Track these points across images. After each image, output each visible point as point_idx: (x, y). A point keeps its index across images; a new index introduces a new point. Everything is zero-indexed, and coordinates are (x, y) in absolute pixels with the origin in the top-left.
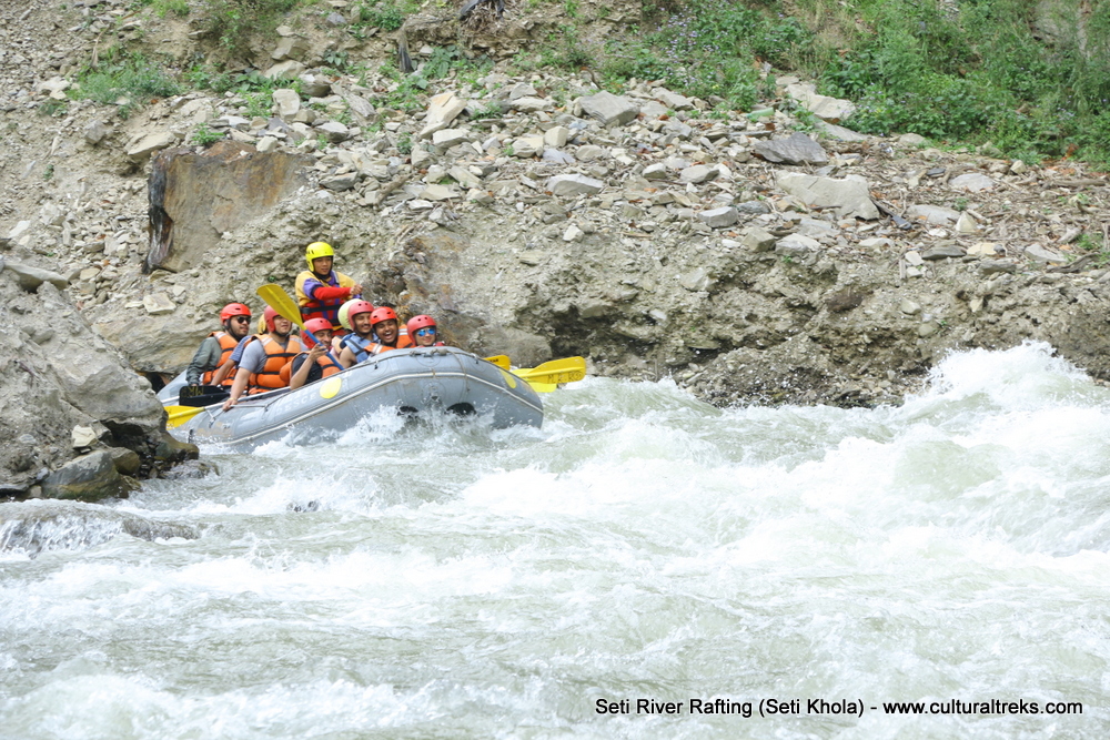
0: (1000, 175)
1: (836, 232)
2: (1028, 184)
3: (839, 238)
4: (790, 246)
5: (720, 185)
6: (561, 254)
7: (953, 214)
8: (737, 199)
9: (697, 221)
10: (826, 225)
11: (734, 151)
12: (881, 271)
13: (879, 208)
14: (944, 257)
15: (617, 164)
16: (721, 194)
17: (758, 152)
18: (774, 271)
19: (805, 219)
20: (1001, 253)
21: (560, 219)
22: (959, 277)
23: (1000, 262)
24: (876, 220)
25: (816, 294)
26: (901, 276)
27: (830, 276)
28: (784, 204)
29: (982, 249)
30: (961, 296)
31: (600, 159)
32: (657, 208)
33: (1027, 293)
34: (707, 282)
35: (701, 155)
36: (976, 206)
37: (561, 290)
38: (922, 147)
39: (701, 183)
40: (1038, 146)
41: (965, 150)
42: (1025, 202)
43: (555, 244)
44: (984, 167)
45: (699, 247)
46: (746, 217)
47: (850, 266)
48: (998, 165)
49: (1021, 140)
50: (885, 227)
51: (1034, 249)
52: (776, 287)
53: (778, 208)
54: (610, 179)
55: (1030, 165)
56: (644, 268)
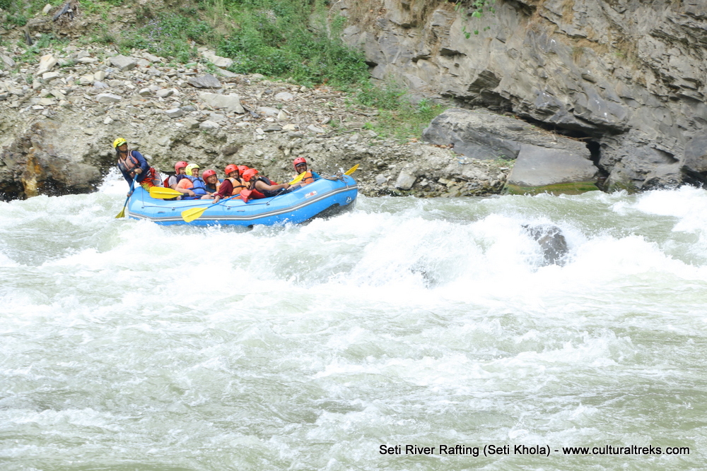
0: (296, 93)
1: (226, 119)
2: (307, 97)
3: (228, 122)
4: (206, 126)
5: (174, 98)
6: (103, 130)
7: (276, 111)
8: (182, 105)
9: (164, 115)
10: (221, 116)
11: (180, 82)
12: (246, 137)
13: (244, 109)
14: (273, 131)
15: (128, 88)
16: (174, 102)
17: (191, 83)
18: (199, 137)
19: (212, 114)
20: (297, 129)
21: (102, 114)
22: (280, 140)
23: (297, 133)
24: (243, 113)
25: (218, 147)
26: (255, 139)
27: (224, 139)
28: (203, 107)
29: (289, 127)
30: (280, 148)
31: (120, 86)
32: (147, 109)
33: (308, 147)
34: (170, 142)
35: (165, 84)
36: (286, 107)
37: (103, 146)
38: (262, 80)
39: (166, 97)
40: (312, 79)
41: (280, 81)
42: (307, 105)
43: (100, 125)
44: (289, 89)
45: (166, 126)
46: (186, 112)
47: (232, 135)
48: (295, 88)
49: (305, 76)
50: (247, 116)
51: (311, 127)
52: (201, 144)
53: (200, 109)
54: (124, 95)
55: (309, 88)
56: (141, 136)
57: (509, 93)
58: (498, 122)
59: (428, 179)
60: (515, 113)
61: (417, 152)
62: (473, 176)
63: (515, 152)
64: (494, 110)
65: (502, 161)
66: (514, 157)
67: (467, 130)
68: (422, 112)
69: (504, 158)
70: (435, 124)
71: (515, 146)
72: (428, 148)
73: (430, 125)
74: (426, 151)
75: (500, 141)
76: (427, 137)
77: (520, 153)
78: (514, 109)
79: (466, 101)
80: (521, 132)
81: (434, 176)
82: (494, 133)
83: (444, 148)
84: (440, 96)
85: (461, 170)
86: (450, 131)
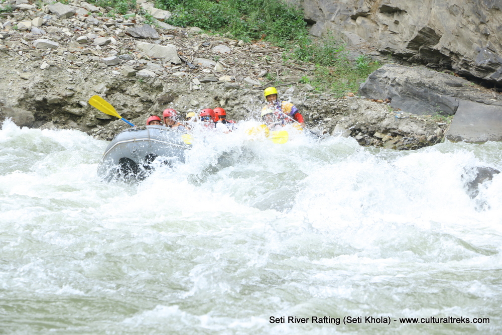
0: (233, 46)
1: (162, 69)
2: (245, 51)
3: (164, 72)
4: (142, 74)
5: (112, 47)
6: (39, 75)
7: (213, 63)
8: (119, 53)
9: (101, 62)
10: (158, 66)
11: (118, 32)
12: (182, 87)
13: (181, 59)
14: (209, 81)
15: (65, 35)
16: (112, 51)
17: (128, 32)
18: (135, 85)
19: (149, 63)
20: (233, 80)
21: (39, 59)
22: (216, 90)
23: (233, 84)
24: (180, 64)
25: (154, 96)
26: (191, 89)
27: (160, 88)
28: (140, 56)
29: (225, 78)
30: (217, 99)
31: (57, 33)
32: (83, 56)
33: (244, 98)
34: (105, 89)
35: (103, 33)
36: (223, 59)
37: (39, 91)
38: (200, 33)
39: (103, 45)
40: (250, 34)
41: (218, 35)
42: (244, 58)
43: (36, 70)
44: (226, 42)
45: (102, 74)
46: (123, 61)
47: (168, 84)
48: (232, 42)
49: (242, 31)
50: (184, 67)
51: (248, 79)
52: (136, 93)
53: (137, 58)
54: (62, 42)
55: (246, 42)
56: (77, 82)
57: (449, 50)
58: (438, 78)
59: (363, 133)
60: (454, 70)
61: (353, 106)
62: (409, 131)
63: (453, 108)
64: (433, 68)
65: (439, 117)
66: (452, 113)
67: (405, 85)
68: (360, 68)
69: (442, 114)
70: (373, 79)
71: (454, 102)
72: (364, 102)
73: (367, 80)
74: (362, 105)
75: (438, 97)
76: (364, 92)
77: (458, 109)
78: (454, 66)
79: (404, 58)
80: (460, 88)
81: (370, 129)
82: (432, 88)
83: (381, 103)
84: (378, 53)
85: (398, 125)
86: (387, 86)
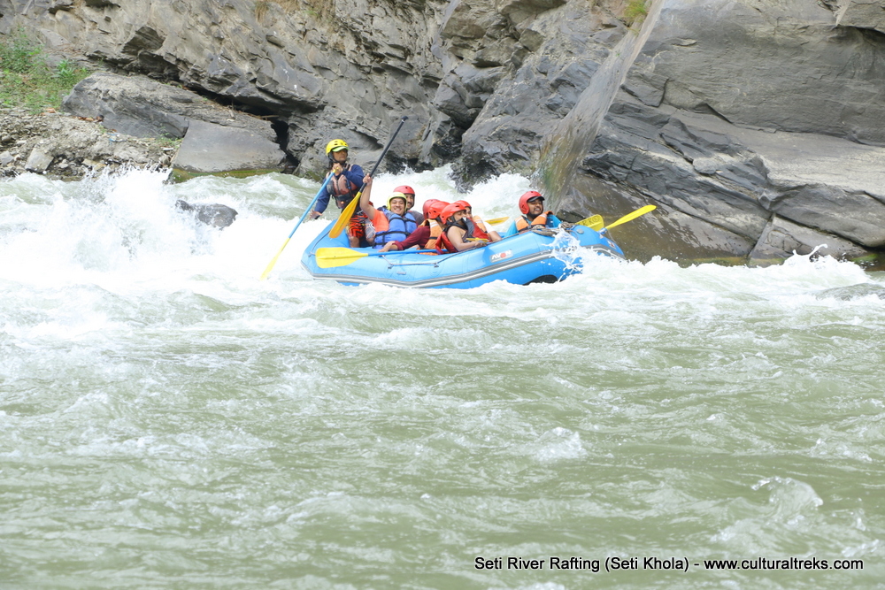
57: (175, 57)
58: (162, 92)
59: (69, 160)
60: (182, 82)
61: (55, 125)
62: (127, 157)
63: (182, 130)
64: (156, 79)
65: (165, 140)
66: (181, 135)
67: (121, 99)
68: (62, 77)
69: (168, 137)
70: (79, 91)
71: (182, 122)
72: (68, 120)
73: (72, 92)
74: (67, 124)
75: (163, 115)
76: (69, 107)
77: (188, 131)
78: (182, 77)
79: (119, 65)
80: (190, 105)
81: (77, 155)
82: (155, 104)
83: (90, 121)
84: (85, 58)
85: (113, 150)
86: (98, 100)
